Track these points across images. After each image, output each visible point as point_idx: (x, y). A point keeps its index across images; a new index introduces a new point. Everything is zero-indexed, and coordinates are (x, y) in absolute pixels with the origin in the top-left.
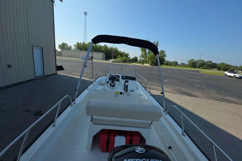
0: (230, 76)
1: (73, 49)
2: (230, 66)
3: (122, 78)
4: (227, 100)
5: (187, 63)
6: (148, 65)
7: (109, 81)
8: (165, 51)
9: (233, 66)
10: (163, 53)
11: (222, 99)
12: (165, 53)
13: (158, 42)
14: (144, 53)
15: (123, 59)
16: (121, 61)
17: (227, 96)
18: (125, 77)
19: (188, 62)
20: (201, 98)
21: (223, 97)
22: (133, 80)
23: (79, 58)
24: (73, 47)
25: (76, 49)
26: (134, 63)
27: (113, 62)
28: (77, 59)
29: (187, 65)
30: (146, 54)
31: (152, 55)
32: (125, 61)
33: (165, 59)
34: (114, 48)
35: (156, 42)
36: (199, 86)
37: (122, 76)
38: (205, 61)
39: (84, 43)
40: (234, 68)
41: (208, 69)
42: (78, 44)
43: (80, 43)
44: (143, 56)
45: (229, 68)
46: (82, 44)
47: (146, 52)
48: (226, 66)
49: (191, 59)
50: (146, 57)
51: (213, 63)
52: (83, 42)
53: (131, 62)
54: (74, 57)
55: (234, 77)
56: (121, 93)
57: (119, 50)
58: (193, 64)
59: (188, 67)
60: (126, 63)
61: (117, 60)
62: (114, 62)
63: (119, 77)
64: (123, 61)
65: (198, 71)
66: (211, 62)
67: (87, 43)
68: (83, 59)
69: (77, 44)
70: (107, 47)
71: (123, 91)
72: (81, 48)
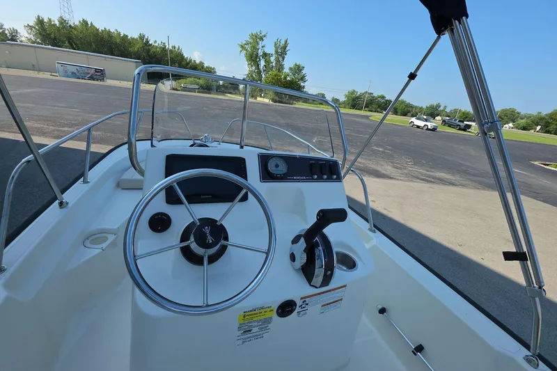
0: (418, 127)
1: (23, 39)
2: (412, 107)
3: (267, 175)
4: (439, 179)
5: (342, 99)
6: (266, 101)
7: (170, 210)
8: (303, 67)
9: (416, 107)
10: (301, 70)
11: (429, 176)
12: (304, 72)
13: (286, 42)
14: (254, 68)
15: (201, 82)
16: (197, 87)
17: (432, 170)
18: (283, 168)
19: (346, 96)
20: (398, 179)
21: (428, 173)
22: (330, 179)
23: (52, 70)
24: (24, 35)
25: (38, 40)
26: (230, 93)
27: (174, 89)
28: (47, 75)
29: (344, 103)
30: (259, 72)
31: (275, 75)
32: (207, 89)
33: (304, 87)
34: (170, 48)
35: (283, 42)
36: (381, 149)
37: (264, 160)
38: (374, 95)
39: (62, 21)
40: (417, 110)
41: (378, 112)
42: (40, 22)
43: (50, 20)
44: (252, 76)
45: (410, 109)
46: (57, 23)
47: (258, 65)
48: (406, 106)
49: (351, 90)
50: (261, 80)
51: (387, 100)
52: (61, 17)
53: (224, 93)
54: (34, 68)
55: (425, 128)
56: (286, 308)
57: (186, 55)
58: (355, 102)
59: (345, 108)
60: (210, 93)
61: (183, 83)
62: (176, 90)
63: (237, 165)
64: (202, 87)
65: (367, 117)
66: (383, 97)
67: (77, 23)
68: (68, 76)
69: (37, 24)
70: (147, 42)
71: (297, 288)
72: (55, 39)
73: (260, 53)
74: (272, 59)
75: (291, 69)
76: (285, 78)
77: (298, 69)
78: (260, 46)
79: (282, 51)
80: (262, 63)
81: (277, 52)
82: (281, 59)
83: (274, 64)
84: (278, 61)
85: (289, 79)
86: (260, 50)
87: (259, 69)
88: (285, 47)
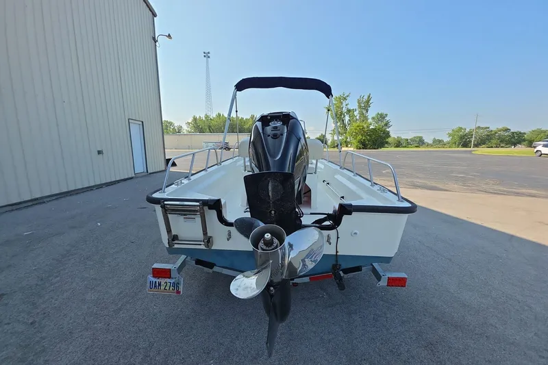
1: (185, 131)
5: (446, 139)
6: (351, 149)
8: (386, 115)
10: (384, 117)
12: (387, 118)
13: (369, 96)
14: (339, 124)
19: (450, 135)
24: (185, 128)
25: (192, 130)
29: (448, 142)
30: (344, 126)
33: (389, 132)
35: (366, 98)
36: (461, 175)
38: (491, 129)
39: (207, 117)
41: (502, 147)
42: (195, 119)
43: (200, 117)
44: (337, 130)
46: (204, 118)
47: (343, 121)
49: (455, 127)
50: (346, 133)
51: (513, 133)
52: (206, 114)
54: (189, 148)
58: (463, 139)
59: (450, 147)
65: (469, 152)
66: (507, 130)
67: (215, 116)
69: (193, 121)
72: (202, 128)
73: (344, 110)
74: (356, 113)
75: (373, 118)
76: (368, 127)
77: (381, 117)
78: (344, 105)
79: (365, 105)
80: (347, 118)
81: (360, 107)
82: (364, 112)
83: (358, 117)
84: (361, 114)
85: (371, 127)
86: (344, 109)
87: (344, 124)
88: (368, 101)
